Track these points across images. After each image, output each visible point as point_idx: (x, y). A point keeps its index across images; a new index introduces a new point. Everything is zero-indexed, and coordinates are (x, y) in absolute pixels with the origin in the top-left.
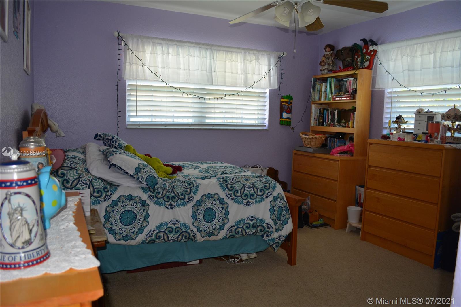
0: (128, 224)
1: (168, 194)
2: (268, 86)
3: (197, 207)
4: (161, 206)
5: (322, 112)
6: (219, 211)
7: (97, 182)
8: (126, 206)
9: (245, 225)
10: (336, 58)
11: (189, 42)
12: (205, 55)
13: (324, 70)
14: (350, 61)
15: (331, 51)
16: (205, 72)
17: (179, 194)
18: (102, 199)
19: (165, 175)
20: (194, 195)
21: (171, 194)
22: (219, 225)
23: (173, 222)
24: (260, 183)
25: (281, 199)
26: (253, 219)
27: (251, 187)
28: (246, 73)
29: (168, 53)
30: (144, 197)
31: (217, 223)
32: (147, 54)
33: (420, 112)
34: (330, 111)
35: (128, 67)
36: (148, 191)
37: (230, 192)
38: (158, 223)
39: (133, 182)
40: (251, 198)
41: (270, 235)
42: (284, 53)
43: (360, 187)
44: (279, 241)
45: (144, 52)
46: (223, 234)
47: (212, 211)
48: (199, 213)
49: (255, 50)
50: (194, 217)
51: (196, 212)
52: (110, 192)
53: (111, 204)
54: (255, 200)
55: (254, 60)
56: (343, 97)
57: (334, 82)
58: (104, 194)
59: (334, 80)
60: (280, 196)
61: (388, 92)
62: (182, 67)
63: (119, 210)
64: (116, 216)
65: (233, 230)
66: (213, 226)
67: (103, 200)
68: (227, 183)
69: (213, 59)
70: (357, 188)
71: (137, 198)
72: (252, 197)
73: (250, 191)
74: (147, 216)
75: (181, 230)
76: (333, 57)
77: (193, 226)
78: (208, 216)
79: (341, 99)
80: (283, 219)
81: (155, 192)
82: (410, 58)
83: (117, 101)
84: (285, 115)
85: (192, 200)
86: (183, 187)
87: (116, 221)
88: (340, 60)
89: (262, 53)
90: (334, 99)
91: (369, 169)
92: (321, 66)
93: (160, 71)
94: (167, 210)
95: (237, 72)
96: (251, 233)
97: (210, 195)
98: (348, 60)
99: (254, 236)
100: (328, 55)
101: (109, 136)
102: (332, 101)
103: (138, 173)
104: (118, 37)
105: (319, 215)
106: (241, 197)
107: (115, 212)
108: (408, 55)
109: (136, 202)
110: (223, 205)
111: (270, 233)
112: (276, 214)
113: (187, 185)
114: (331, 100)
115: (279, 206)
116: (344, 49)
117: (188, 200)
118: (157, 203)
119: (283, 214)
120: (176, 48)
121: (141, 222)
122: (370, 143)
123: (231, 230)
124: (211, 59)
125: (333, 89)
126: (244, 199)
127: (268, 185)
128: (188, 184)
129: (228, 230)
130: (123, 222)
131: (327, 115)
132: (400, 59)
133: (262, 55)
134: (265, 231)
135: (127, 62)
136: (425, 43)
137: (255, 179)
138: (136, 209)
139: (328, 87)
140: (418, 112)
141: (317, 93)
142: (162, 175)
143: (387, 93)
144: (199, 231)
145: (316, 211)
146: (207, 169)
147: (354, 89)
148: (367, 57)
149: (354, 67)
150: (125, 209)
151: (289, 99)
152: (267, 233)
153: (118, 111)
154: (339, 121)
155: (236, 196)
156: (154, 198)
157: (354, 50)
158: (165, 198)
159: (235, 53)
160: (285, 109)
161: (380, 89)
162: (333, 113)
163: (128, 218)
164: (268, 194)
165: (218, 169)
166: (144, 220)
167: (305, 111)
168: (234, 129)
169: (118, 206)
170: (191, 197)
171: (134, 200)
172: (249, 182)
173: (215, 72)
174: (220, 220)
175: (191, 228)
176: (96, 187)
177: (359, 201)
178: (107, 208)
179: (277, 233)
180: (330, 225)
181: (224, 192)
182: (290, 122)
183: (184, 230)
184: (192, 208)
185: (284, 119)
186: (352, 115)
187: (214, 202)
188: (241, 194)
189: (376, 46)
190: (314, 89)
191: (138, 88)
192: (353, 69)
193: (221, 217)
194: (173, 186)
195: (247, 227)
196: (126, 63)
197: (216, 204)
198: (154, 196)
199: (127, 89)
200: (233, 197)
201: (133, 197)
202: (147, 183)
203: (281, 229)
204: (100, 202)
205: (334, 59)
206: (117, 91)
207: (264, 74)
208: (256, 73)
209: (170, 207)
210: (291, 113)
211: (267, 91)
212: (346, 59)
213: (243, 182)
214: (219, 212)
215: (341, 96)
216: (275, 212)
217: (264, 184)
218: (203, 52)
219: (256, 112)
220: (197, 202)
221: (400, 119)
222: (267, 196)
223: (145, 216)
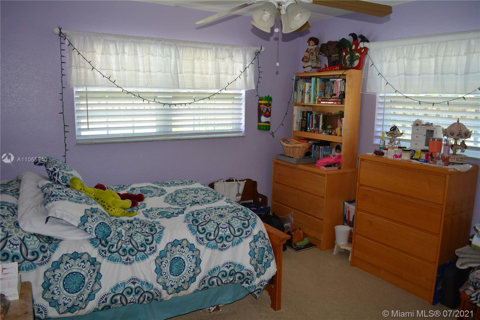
0: (74, 291)
1: (124, 245)
2: (244, 87)
3: (161, 259)
4: (116, 262)
5: (305, 115)
6: (189, 260)
7: (32, 240)
8: (71, 268)
9: (221, 273)
10: (321, 53)
11: (149, 38)
12: (168, 53)
13: (307, 67)
14: (337, 58)
15: (315, 45)
16: (170, 74)
17: (138, 245)
18: (38, 262)
19: (123, 211)
20: (157, 244)
21: (128, 246)
22: (190, 277)
23: (132, 281)
24: (237, 221)
25: (262, 238)
26: (230, 266)
27: (227, 227)
28: (218, 73)
29: (124, 53)
30: (94, 253)
31: (187, 274)
32: (97, 54)
33: (418, 124)
34: (314, 115)
35: (74, 71)
36: (98, 245)
37: (201, 236)
38: (113, 284)
39: (80, 234)
40: (226, 240)
41: (251, 282)
42: (262, 47)
43: (348, 204)
44: (261, 287)
45: (93, 52)
46: (194, 286)
47: (180, 261)
48: (164, 266)
49: (227, 45)
50: (159, 271)
51: (160, 265)
52: (48, 251)
53: (51, 267)
54: (231, 242)
55: (227, 58)
56: (329, 100)
57: (319, 83)
58: (41, 255)
59: (319, 80)
60: (261, 234)
61: (381, 97)
62: (141, 68)
63: (62, 274)
64: (58, 282)
65: (207, 280)
66: (182, 278)
67: (40, 263)
68: (197, 224)
69: (179, 58)
70: (345, 204)
71: (85, 256)
72: (228, 239)
73: (226, 231)
74: (99, 276)
75: (142, 290)
76: (318, 53)
77: (158, 282)
78: (176, 268)
79: (327, 103)
80: (265, 260)
81: (108, 245)
82: (407, 60)
83: (63, 113)
84: (263, 119)
85: (154, 251)
86: (143, 234)
87: (58, 288)
88: (325, 56)
89: (236, 48)
90: (319, 102)
91: (360, 188)
92: (304, 63)
93: (115, 75)
94: (123, 266)
95: (207, 73)
96: (228, 282)
97: (177, 242)
98: (334, 57)
99: (233, 284)
100: (312, 49)
101: (50, 167)
102: (317, 105)
103: (84, 224)
104: (60, 35)
105: (304, 233)
106: (214, 241)
107: (56, 277)
108: (404, 56)
109: (84, 261)
110: (193, 252)
111: (250, 281)
112: (256, 258)
113: (148, 231)
114: (315, 103)
115: (260, 247)
116: (330, 43)
117: (150, 251)
118: (111, 259)
119: (265, 255)
120: (133, 46)
121: (91, 286)
122: (361, 159)
123: (204, 281)
124: (176, 58)
125: (318, 90)
126: (218, 243)
127: (246, 222)
128: (150, 229)
129: (200, 282)
130: (68, 289)
131: (310, 119)
132: (396, 60)
133: (236, 50)
134: (244, 278)
135: (73, 65)
136: (424, 43)
137: (231, 214)
138: (84, 269)
139: (312, 88)
140: (416, 124)
141: (300, 94)
142: (118, 212)
143: (379, 98)
144: (165, 287)
145: (300, 230)
146: (174, 194)
147: (342, 92)
148: (356, 55)
149: (342, 66)
150: (70, 272)
151: (267, 101)
152: (247, 280)
153: (65, 125)
154: (324, 128)
155: (208, 240)
156: (107, 253)
157: (342, 45)
158: (121, 251)
159: (204, 50)
160: (263, 112)
161: (372, 94)
162: (318, 117)
163: (74, 283)
164: (247, 234)
165: (188, 195)
166: (95, 282)
167: (286, 114)
168: (206, 138)
169: (60, 269)
170: (153, 248)
171: (81, 259)
172: (225, 219)
173: (181, 73)
174: (190, 271)
175: (154, 286)
176: (30, 247)
177: (347, 218)
178: (46, 273)
179: (259, 278)
180: (316, 246)
181: (194, 237)
182: (269, 126)
183: (146, 289)
184: (155, 261)
185: (262, 124)
186: (339, 122)
187: (182, 249)
188: (215, 237)
189: (368, 43)
190: (296, 89)
191: (88, 95)
192: (341, 69)
193: (191, 267)
194: (130, 235)
195: (223, 276)
196: (71, 67)
197: (184, 252)
198: (107, 250)
199: (75, 96)
200: (205, 242)
201: (79, 255)
202: (97, 235)
203: (263, 273)
204: (37, 266)
205: (318, 54)
206: (62, 101)
207: (239, 73)
208: (230, 72)
209: (127, 262)
210: (270, 117)
211: (243, 92)
212: (332, 56)
213: (217, 221)
214: (189, 262)
215: (327, 100)
216: (256, 256)
217: (242, 221)
218: (166, 49)
219: (231, 117)
220: (161, 252)
221: (395, 131)
222: (245, 236)
223: (96, 278)
